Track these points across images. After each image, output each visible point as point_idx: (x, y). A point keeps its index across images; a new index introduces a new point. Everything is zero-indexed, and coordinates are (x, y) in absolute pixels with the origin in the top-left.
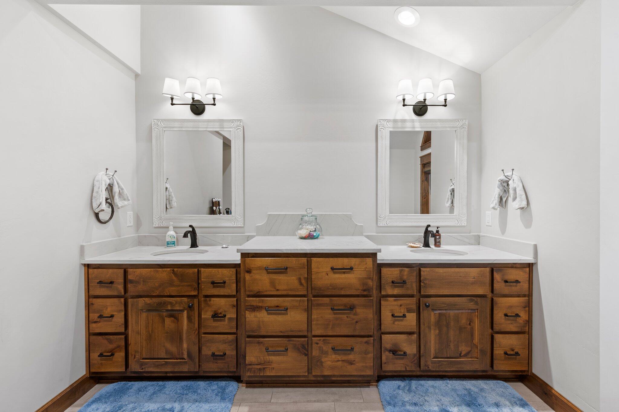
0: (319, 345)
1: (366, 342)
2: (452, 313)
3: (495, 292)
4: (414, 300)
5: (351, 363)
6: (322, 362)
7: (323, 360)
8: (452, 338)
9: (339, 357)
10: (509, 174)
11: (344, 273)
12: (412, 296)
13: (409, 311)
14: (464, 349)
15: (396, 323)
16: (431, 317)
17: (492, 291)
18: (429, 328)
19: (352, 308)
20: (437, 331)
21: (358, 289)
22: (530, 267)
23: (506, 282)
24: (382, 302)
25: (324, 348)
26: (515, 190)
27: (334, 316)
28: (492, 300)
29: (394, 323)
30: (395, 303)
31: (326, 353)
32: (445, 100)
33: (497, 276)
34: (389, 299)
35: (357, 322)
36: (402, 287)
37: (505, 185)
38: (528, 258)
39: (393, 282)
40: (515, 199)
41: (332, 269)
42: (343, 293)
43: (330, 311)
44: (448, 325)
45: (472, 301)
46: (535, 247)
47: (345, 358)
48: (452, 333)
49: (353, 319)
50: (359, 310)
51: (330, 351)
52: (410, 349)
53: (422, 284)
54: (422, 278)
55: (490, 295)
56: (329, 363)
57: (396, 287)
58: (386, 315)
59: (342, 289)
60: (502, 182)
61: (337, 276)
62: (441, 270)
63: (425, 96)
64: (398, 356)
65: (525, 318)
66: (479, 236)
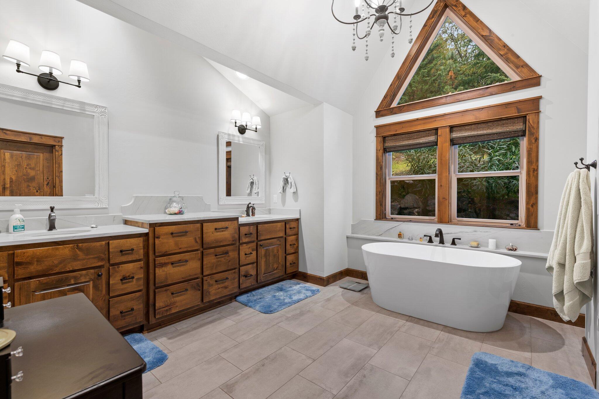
0: (207, 281)
1: (234, 273)
2: (271, 247)
3: (287, 234)
4: (255, 244)
5: (226, 287)
6: (209, 292)
7: (210, 290)
8: (271, 262)
9: (219, 286)
10: (288, 175)
11: (222, 231)
12: (253, 242)
13: (253, 250)
14: (275, 266)
15: (247, 258)
16: (262, 251)
17: (285, 234)
18: (262, 258)
19: (227, 253)
20: (265, 259)
21: (230, 241)
22: (297, 220)
23: (291, 228)
24: (240, 247)
25: (211, 282)
26: (291, 183)
27: (216, 260)
28: (286, 238)
29: (246, 259)
30: (247, 247)
31: (212, 285)
32: (256, 128)
33: (287, 226)
34: (244, 245)
35: (229, 261)
36: (250, 237)
37: (286, 181)
38: (296, 216)
39: (246, 235)
40: (291, 188)
41: (216, 229)
42: (222, 244)
43: (214, 257)
44: (269, 255)
45: (278, 240)
46: (300, 210)
47: (222, 285)
48: (271, 258)
49: (227, 260)
50: (230, 254)
51: (214, 283)
52: (253, 272)
53: (258, 234)
54: (258, 231)
55: (284, 236)
56: (214, 291)
57: (247, 237)
58: (242, 254)
59: (221, 242)
60: (284, 179)
61: (218, 233)
62: (266, 225)
63: (246, 123)
64: (248, 278)
65: (296, 245)
66: (270, 209)
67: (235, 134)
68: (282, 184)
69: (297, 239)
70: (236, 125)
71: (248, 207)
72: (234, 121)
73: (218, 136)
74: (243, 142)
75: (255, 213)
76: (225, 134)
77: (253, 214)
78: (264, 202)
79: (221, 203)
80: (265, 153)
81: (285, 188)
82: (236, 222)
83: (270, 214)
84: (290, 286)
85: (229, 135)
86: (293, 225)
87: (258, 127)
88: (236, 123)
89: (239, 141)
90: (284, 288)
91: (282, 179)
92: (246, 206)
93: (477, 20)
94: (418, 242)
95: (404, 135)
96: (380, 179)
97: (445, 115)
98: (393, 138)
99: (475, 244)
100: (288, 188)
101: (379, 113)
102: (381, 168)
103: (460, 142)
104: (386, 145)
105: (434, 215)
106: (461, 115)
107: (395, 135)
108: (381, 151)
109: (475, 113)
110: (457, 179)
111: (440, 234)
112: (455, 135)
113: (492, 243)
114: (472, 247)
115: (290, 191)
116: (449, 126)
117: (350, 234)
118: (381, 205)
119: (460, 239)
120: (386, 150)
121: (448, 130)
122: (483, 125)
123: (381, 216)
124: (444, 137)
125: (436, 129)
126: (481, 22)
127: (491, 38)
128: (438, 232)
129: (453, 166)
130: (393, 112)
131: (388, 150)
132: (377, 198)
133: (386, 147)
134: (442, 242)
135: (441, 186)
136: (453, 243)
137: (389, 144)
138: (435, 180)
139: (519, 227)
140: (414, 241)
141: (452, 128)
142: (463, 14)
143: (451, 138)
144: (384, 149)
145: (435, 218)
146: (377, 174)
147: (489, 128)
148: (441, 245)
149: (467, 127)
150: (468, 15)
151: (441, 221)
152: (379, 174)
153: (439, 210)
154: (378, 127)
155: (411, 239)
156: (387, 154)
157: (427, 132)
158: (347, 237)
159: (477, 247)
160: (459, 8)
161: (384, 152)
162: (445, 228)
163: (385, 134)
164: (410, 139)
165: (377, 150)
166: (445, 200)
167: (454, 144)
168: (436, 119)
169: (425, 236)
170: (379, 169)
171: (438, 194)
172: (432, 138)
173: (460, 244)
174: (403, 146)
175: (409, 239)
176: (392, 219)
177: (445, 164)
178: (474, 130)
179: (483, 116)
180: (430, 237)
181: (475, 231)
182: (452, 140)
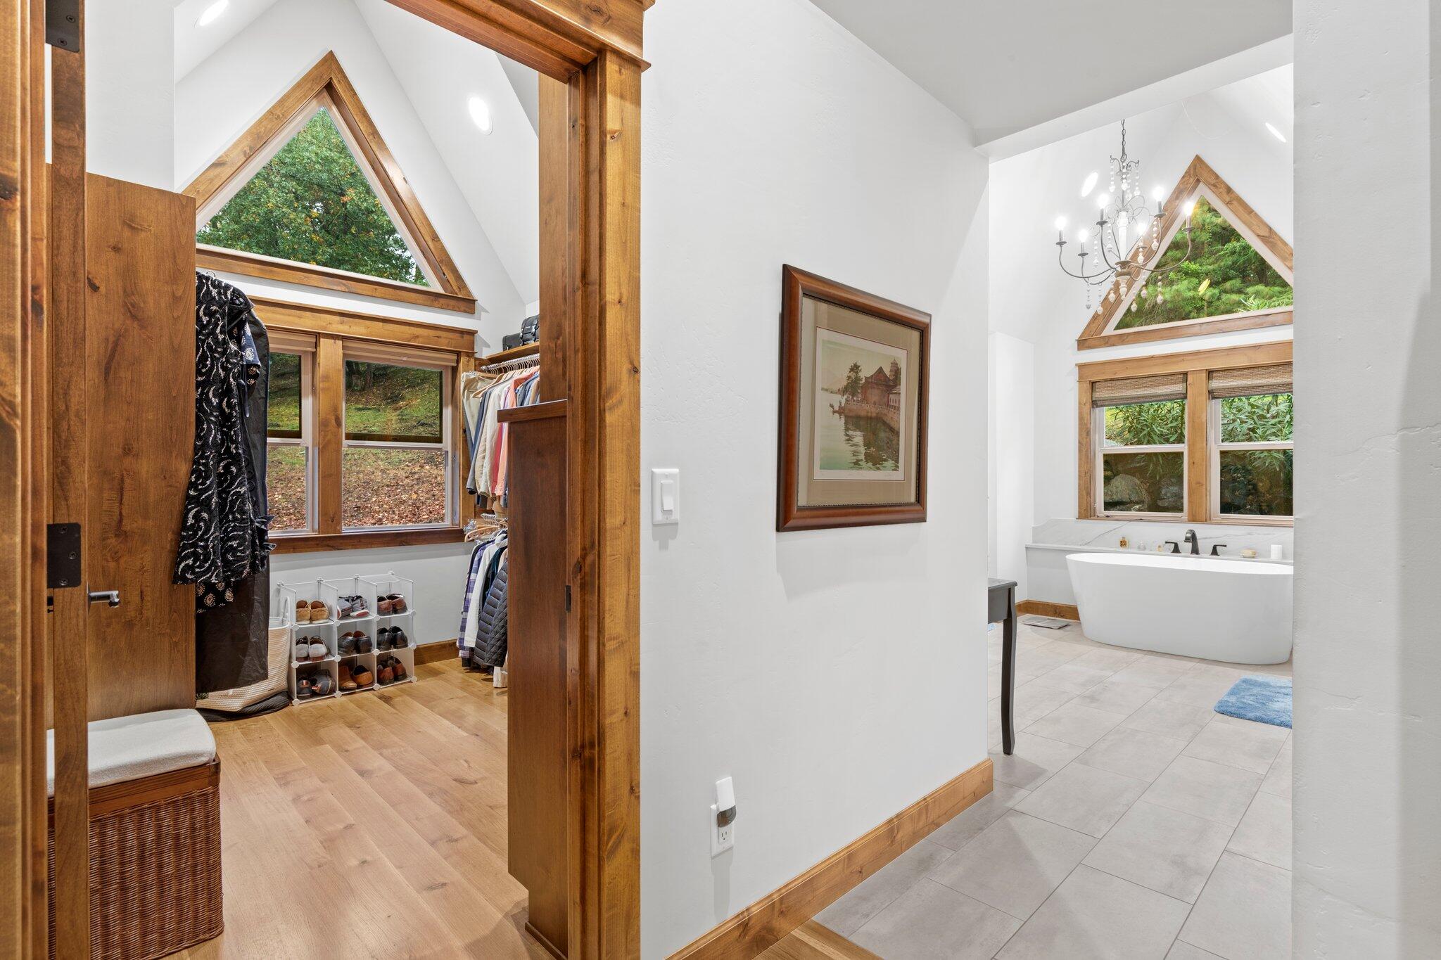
93: (1250, 211)
94: (1155, 552)
95: (1129, 381)
96: (1087, 451)
97: (1198, 353)
98: (1109, 383)
99: (1249, 553)
101: (1083, 344)
102: (1088, 433)
103: (1223, 394)
104: (1096, 396)
105: (1181, 510)
107: (1112, 380)
108: (1089, 405)
109: (1248, 352)
110: (1221, 452)
111: (1192, 539)
112: (1216, 384)
113: (1275, 549)
114: (1244, 557)
116: (1207, 370)
117: (1030, 543)
118: (1088, 494)
119: (1226, 546)
120: (1095, 404)
121: (1204, 375)
122: (1261, 371)
123: (1086, 512)
124: (1198, 386)
125: (1185, 374)
126: (1256, 215)
127: (1272, 240)
128: (1189, 535)
129: (1213, 431)
130: (1109, 343)
131: (1099, 403)
132: (1081, 482)
133: (1096, 399)
134: (1195, 551)
135: (1193, 462)
136: (1214, 552)
137: (1101, 394)
138: (1182, 453)
140: (1146, 551)
141: (1210, 373)
142: (1228, 199)
143: (1210, 389)
144: (1092, 401)
145: (1184, 515)
146: (1079, 443)
148: (1194, 555)
149: (1235, 373)
150: (1235, 203)
151: (1194, 519)
152: (1084, 443)
153: (1190, 502)
154: (1081, 367)
155: (1142, 549)
156: (1097, 410)
157: (1169, 377)
158: (1027, 548)
159: (1253, 557)
160: (1221, 190)
161: (1093, 407)
162: (1201, 530)
163: (1093, 379)
164: (1140, 388)
165: (1080, 403)
166: (1200, 486)
167: (1214, 398)
168: (1185, 358)
169: (1166, 542)
170: (1084, 435)
171: (1189, 476)
172: (1178, 388)
173: (1224, 553)
174: (1127, 398)
175: (1139, 548)
176: (1108, 517)
177: (1201, 430)
178: (1246, 377)
179: (1261, 357)
180: (1176, 544)
181: (1250, 534)
182: (1211, 392)
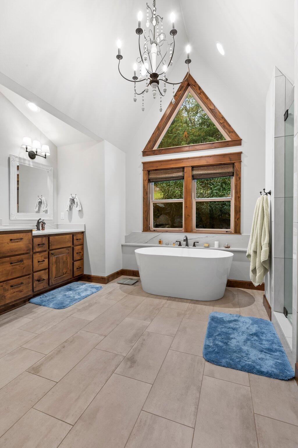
0: (3, 287)
1: (29, 278)
2: (61, 256)
3: (74, 244)
4: (47, 253)
5: (21, 291)
6: (5, 296)
7: (5, 295)
8: (61, 267)
9: (15, 290)
10: (74, 196)
11: (17, 242)
12: (45, 251)
13: (45, 258)
14: (65, 271)
15: (40, 265)
16: (53, 259)
18: (53, 264)
19: (21, 261)
20: (56, 265)
21: (25, 250)
22: (83, 233)
23: (77, 239)
24: (33, 256)
25: (6, 288)
26: (77, 203)
27: (11, 267)
28: (73, 248)
29: (39, 266)
30: (39, 255)
31: (8, 290)
32: (45, 155)
33: (75, 238)
34: (37, 254)
35: (24, 268)
36: (42, 247)
37: (73, 201)
38: (82, 229)
39: (39, 245)
40: (77, 207)
41: (11, 240)
42: (17, 253)
43: (10, 265)
44: (59, 262)
45: (67, 249)
46: (85, 225)
47: (17, 290)
48: (61, 265)
49: (22, 267)
50: (25, 261)
51: (10, 287)
52: (45, 277)
53: (50, 244)
54: (50, 242)
55: (72, 246)
56: (9, 296)
57: (40, 247)
58: (35, 261)
59: (16, 251)
60: (71, 199)
61: (13, 244)
62: (57, 237)
63: (37, 150)
64: (41, 282)
65: (82, 253)
66: (58, 225)
67: (25, 158)
68: (68, 203)
69: (82, 249)
70: (27, 150)
71: (38, 223)
72: (25, 147)
73: (9, 158)
74: (33, 166)
75: (44, 227)
76: (17, 157)
77: (43, 229)
78: (52, 219)
79: (12, 218)
80: (53, 177)
81: (71, 207)
82: (30, 234)
83: (58, 229)
84: (77, 286)
85: (20, 158)
86: (79, 237)
87: (48, 154)
88: (27, 148)
89: (30, 165)
90: (72, 288)
91: (69, 200)
92: (36, 222)
93: (207, 98)
94: (172, 246)
95: (163, 170)
96: (146, 201)
97: (189, 158)
98: (155, 172)
99: (207, 245)
100: (74, 207)
101: (145, 153)
102: (147, 193)
103: (198, 177)
104: (150, 177)
105: (181, 227)
106: (198, 159)
107: (156, 170)
108: (147, 181)
109: (206, 159)
110: (196, 202)
111: (186, 240)
112: (195, 172)
113: (216, 243)
114: (205, 247)
115: (76, 209)
116: (191, 166)
117: (123, 243)
118: (147, 220)
119: (198, 242)
120: (150, 181)
121: (190, 168)
122: (211, 167)
123: (146, 228)
124: (188, 173)
125: (183, 168)
126: (210, 100)
127: (215, 111)
128: (185, 238)
129: (193, 194)
130: (155, 153)
131: (151, 181)
132: (144, 215)
133: (150, 179)
134: (187, 245)
135: (186, 207)
136: (194, 245)
137: (152, 176)
138: (182, 202)
139: (231, 233)
140: (169, 246)
141: (193, 168)
142: (199, 92)
143: (193, 174)
144: (149, 179)
145: (183, 229)
146: (143, 198)
147: (214, 169)
148: (187, 247)
149: (202, 168)
150: (202, 94)
151: (186, 231)
152: (145, 198)
153: (185, 224)
154: (144, 163)
155: (167, 245)
156: (151, 184)
157: (177, 169)
158: (122, 246)
159: (208, 247)
160: (197, 88)
161: (149, 182)
162: (190, 236)
163: (149, 169)
164: (166, 174)
165: (143, 180)
166: (189, 216)
167: (194, 179)
168: (183, 161)
169: (176, 241)
170: (145, 194)
171: (185, 212)
172: (180, 174)
173: (198, 245)
174: (162, 178)
175: (166, 244)
176: (154, 230)
177: (189, 193)
178: (206, 170)
179: (211, 161)
180: (180, 242)
181: (207, 237)
182: (193, 176)
